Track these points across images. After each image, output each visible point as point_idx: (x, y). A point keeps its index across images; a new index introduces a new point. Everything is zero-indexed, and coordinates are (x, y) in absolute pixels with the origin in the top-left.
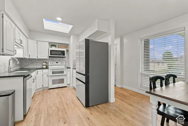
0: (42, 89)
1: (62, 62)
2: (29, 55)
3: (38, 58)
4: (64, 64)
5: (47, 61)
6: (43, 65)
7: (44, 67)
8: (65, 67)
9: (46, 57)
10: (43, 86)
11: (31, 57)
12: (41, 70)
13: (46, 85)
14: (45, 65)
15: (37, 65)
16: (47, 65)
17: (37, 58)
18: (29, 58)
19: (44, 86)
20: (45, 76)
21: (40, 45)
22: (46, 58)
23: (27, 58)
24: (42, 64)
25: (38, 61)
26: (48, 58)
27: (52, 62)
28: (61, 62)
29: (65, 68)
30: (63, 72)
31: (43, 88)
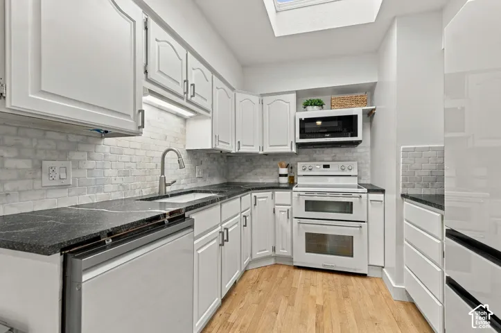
0: (272, 262)
1: (346, 164)
2: (239, 142)
3: (266, 151)
4: (354, 172)
5: (292, 161)
6: (281, 175)
7: (284, 180)
8: (360, 186)
9: (289, 148)
10: (274, 249)
11: (243, 150)
12: (269, 194)
13: (283, 249)
14: (286, 175)
15: (264, 174)
16: (292, 175)
17: (261, 152)
18: (237, 151)
19: (277, 253)
20: (281, 216)
21: (269, 108)
22: (287, 149)
23: (233, 152)
24: (278, 171)
25: (267, 163)
26: (294, 150)
27: (308, 164)
28: (341, 164)
29: (360, 190)
30: (347, 207)
31: (276, 257)
